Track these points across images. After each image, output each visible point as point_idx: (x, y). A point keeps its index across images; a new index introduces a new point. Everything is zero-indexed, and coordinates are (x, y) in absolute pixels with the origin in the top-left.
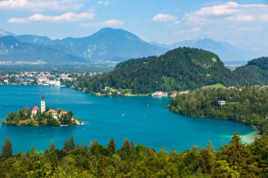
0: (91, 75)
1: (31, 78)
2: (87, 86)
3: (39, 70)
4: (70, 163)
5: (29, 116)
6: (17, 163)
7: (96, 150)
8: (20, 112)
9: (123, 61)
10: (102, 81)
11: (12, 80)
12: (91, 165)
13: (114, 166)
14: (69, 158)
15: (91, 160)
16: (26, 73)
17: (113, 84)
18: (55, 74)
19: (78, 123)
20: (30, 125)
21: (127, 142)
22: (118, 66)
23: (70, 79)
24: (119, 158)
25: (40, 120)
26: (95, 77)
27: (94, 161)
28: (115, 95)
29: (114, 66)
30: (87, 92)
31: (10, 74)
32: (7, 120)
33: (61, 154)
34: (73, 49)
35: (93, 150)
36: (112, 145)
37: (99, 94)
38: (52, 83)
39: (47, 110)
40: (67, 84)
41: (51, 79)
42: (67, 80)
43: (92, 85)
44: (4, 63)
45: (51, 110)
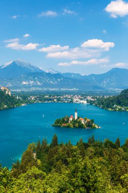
0: (105, 97)
1: (69, 98)
2: (103, 104)
3: (74, 93)
4: (91, 152)
5: (68, 122)
6: (60, 150)
7: (108, 145)
8: (63, 119)
9: (126, 89)
10: (112, 101)
11: (59, 100)
12: (104, 154)
13: (119, 155)
14: (91, 149)
15: (105, 150)
16: (67, 96)
17: (119, 103)
18: (84, 96)
19: (97, 127)
20: (68, 127)
22: (123, 92)
23: (92, 99)
24: (123, 151)
25: (74, 124)
26: (108, 99)
27: (106, 152)
28: (120, 110)
29: (120, 92)
30: (103, 108)
31: (57, 96)
32: (55, 123)
33: (86, 146)
34: (95, 81)
35: (106, 145)
36: (118, 142)
37: (110, 109)
38: (81, 102)
39: (78, 118)
40: (91, 103)
41: (81, 99)
42: (90, 100)
43: (106, 104)
44: (54, 89)
45: (80, 119)
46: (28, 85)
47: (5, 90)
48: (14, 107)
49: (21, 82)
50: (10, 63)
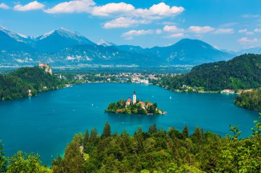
0: (172, 75)
1: (126, 77)
2: (168, 84)
3: (132, 71)
4: (152, 143)
5: (124, 106)
6: (113, 142)
7: (174, 134)
8: (118, 103)
9: (198, 65)
10: (180, 81)
11: (113, 79)
12: (168, 146)
13: (187, 148)
14: (152, 140)
15: (168, 141)
16: (123, 74)
17: (189, 83)
18: (145, 74)
19: (160, 112)
20: (125, 113)
21: (198, 129)
22: (194, 68)
23: (156, 79)
24: (191, 142)
25: (132, 109)
26: (176, 78)
27: (170, 143)
28: (190, 91)
29: (191, 68)
30: (168, 89)
31: (112, 74)
32: (109, 108)
33: (146, 136)
34: (159, 56)
35: (170, 135)
36: (186, 131)
37: (178, 91)
38: (142, 81)
39: (137, 102)
40: (154, 82)
41: (142, 78)
42: (153, 79)
43: (173, 84)
44: (108, 66)
45: (140, 102)
46: (74, 60)
47: (44, 68)
48: (56, 89)
49: (65, 57)
50: (51, 33)
